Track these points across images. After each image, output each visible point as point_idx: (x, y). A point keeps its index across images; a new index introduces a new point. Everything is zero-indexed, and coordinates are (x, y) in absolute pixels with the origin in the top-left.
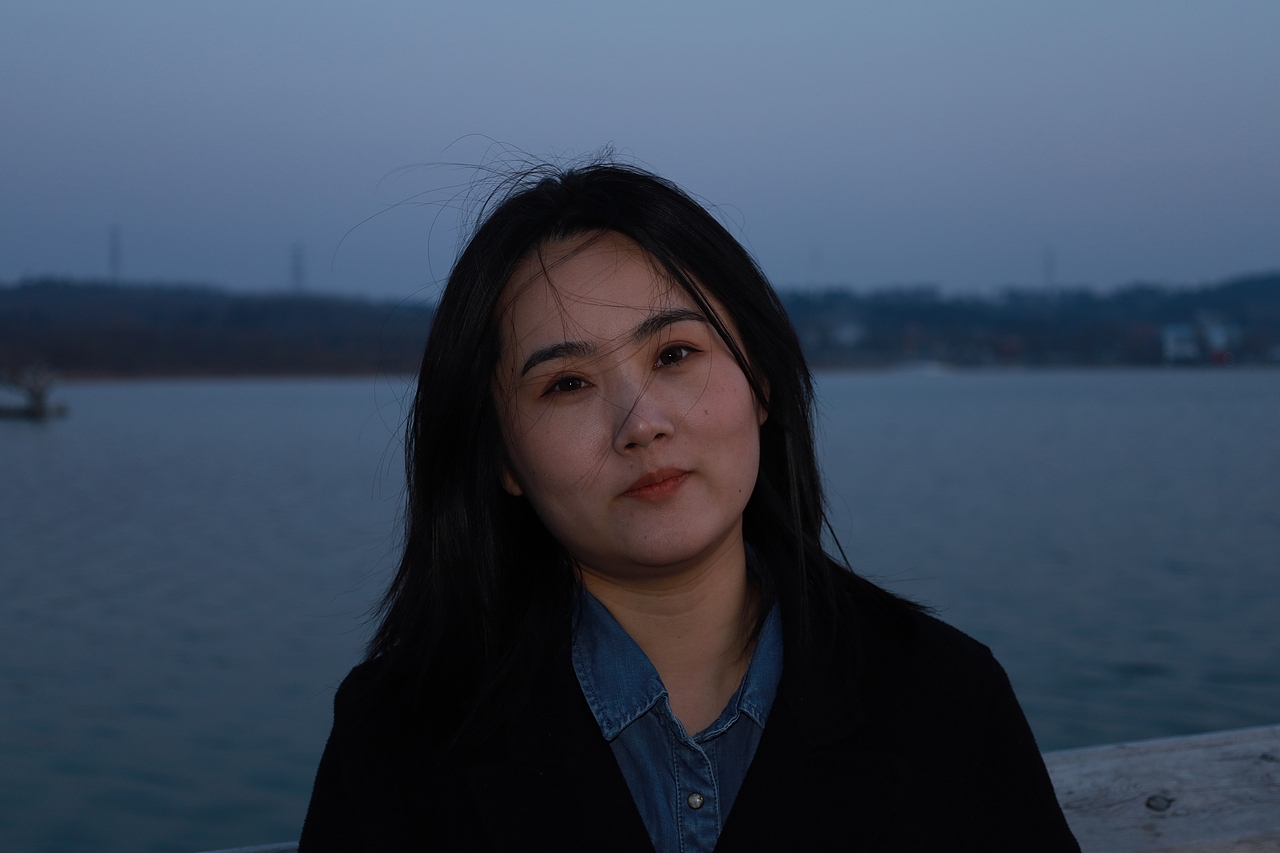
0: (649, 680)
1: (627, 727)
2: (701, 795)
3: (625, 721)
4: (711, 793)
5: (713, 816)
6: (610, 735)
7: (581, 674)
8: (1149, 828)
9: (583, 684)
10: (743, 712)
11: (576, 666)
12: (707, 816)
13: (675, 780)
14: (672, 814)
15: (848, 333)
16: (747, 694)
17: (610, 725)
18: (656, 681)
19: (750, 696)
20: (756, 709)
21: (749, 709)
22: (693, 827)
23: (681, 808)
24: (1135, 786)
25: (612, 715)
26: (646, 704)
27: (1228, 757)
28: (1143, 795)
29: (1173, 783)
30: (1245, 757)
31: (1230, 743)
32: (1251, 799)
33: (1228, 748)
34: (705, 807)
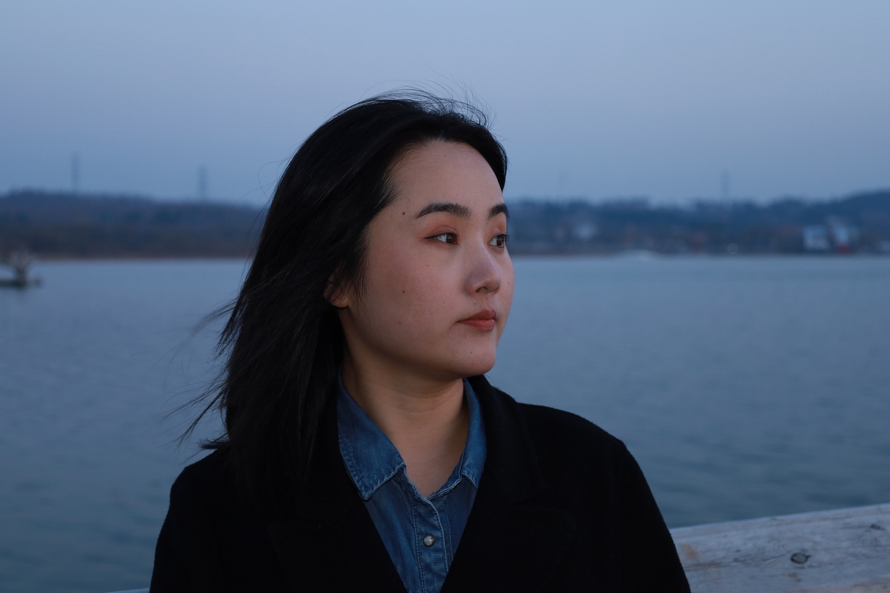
0: (393, 457)
1: (378, 489)
2: (433, 537)
3: (376, 485)
4: (439, 534)
5: (442, 550)
6: (367, 496)
7: (347, 457)
8: (793, 575)
9: (348, 464)
10: (464, 476)
11: (343, 453)
12: (437, 550)
13: (413, 528)
14: (412, 551)
15: (585, 231)
16: (466, 464)
17: (367, 488)
18: (398, 458)
19: (468, 466)
20: (472, 474)
21: (468, 474)
22: (428, 558)
23: (419, 546)
24: (783, 546)
25: (368, 483)
26: (391, 472)
27: (847, 527)
28: (789, 552)
29: (810, 544)
30: (860, 527)
31: (849, 517)
32: (863, 555)
33: (848, 520)
34: (435, 544)
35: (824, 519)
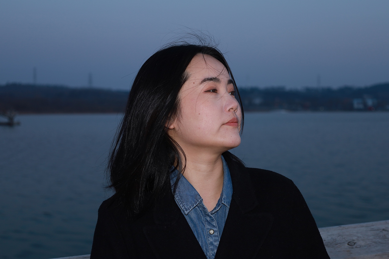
0: (197, 196)
2: (213, 230)
8: (349, 251)
10: (223, 204)
13: (205, 226)
14: (205, 236)
15: (257, 101)
16: (223, 198)
20: (227, 203)
22: (211, 240)
24: (344, 238)
27: (373, 230)
28: (346, 241)
29: (356, 237)
30: (378, 230)
31: (373, 226)
32: (379, 242)
33: (372, 227)
34: (215, 233)
35: (362, 227)
